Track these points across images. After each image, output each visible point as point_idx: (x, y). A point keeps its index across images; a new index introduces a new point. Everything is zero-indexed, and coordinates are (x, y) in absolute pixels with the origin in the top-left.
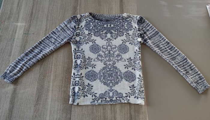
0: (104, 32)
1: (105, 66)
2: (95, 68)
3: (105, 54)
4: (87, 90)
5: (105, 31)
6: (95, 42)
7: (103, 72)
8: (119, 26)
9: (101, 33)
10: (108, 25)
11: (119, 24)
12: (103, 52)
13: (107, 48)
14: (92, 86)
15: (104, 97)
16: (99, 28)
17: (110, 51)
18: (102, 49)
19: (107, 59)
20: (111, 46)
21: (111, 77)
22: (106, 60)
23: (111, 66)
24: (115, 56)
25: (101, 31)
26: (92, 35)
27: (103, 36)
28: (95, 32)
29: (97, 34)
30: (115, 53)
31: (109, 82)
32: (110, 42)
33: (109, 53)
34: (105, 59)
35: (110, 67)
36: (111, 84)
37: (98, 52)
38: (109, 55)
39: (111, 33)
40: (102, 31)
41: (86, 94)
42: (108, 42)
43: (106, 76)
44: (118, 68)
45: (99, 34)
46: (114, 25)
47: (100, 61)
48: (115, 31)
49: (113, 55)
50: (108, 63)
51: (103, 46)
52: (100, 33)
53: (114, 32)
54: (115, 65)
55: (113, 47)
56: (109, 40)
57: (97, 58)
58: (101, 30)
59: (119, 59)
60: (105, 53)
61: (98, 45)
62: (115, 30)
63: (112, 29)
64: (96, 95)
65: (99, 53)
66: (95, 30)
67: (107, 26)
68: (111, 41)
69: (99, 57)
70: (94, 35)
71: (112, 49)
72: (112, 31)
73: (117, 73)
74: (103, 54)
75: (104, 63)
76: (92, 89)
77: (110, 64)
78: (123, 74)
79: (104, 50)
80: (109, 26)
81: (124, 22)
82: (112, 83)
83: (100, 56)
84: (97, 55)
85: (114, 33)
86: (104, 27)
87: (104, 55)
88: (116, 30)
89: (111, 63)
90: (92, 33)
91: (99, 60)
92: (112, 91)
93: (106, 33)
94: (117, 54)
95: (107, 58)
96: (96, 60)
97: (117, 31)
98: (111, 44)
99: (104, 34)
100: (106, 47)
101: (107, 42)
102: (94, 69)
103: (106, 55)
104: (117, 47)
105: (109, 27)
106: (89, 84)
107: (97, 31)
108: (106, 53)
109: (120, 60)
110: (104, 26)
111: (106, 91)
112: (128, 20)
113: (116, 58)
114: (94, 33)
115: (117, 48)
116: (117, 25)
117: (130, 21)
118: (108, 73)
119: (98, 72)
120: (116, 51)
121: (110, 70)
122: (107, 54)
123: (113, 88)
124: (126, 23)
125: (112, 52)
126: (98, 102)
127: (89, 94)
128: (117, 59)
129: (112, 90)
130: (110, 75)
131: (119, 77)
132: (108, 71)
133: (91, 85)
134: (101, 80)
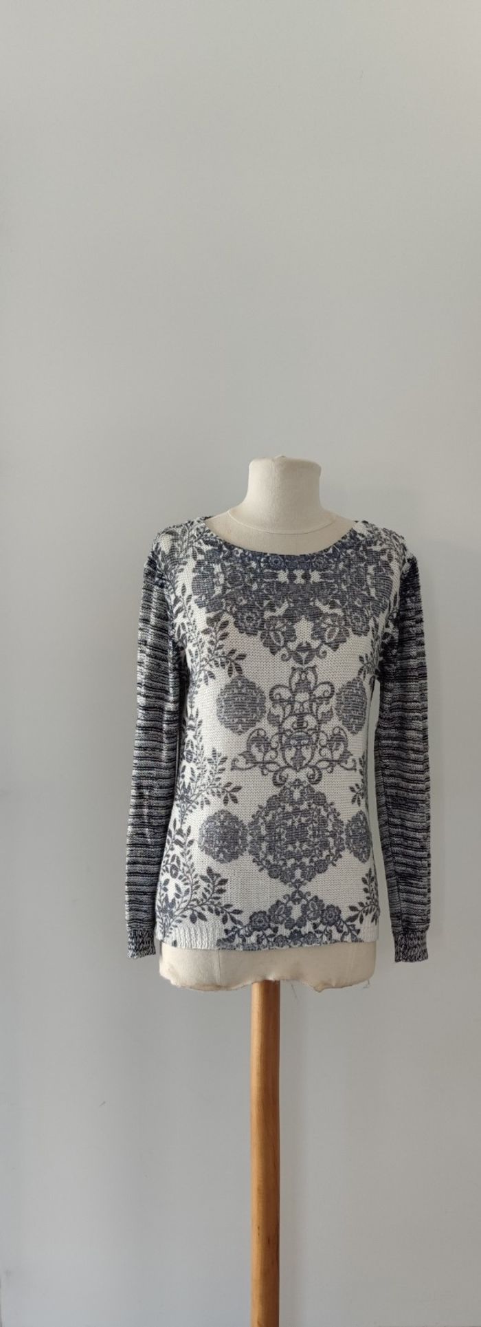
0: (280, 611)
1: (277, 791)
2: (235, 800)
3: (281, 734)
4: (204, 896)
5: (285, 605)
6: (239, 669)
7: (269, 818)
8: (345, 581)
9: (268, 614)
10: (295, 572)
11: (344, 571)
12: (273, 719)
13: (291, 702)
14: (224, 882)
15: (269, 927)
16: (255, 587)
17: (301, 716)
18: (268, 704)
19: (288, 759)
20: (312, 685)
21: (298, 844)
22: (283, 764)
23: (302, 793)
24: (324, 743)
25: (266, 603)
26: (225, 624)
27: (276, 635)
28: (240, 608)
29: (249, 619)
30: (324, 727)
31: (291, 862)
32: (311, 664)
33: (300, 725)
34: (280, 760)
35: (297, 795)
36: (298, 873)
37: (253, 723)
38: (299, 739)
39: (316, 615)
40: (272, 607)
41: (199, 909)
42: (297, 665)
43: (280, 836)
44: (329, 801)
45: (259, 621)
46: (323, 576)
47: (257, 770)
48: (333, 605)
49: (314, 737)
50: (291, 775)
51: (277, 691)
52: (262, 614)
53: (326, 609)
54: (317, 788)
55: (318, 693)
56: (304, 656)
57: (248, 756)
58: (266, 597)
59: (337, 756)
60: (280, 725)
61: (251, 686)
62: (330, 598)
63: (317, 596)
64: (237, 917)
65: (258, 725)
66: (234, 600)
67: (292, 577)
68: (315, 661)
69: (254, 750)
70: (236, 625)
71: (314, 706)
72: (318, 604)
73: (324, 822)
74: (270, 730)
75: (274, 779)
76: (221, 891)
77: (298, 783)
78: (345, 827)
79: (278, 711)
80: (299, 580)
81: (362, 559)
82: (302, 866)
83: (258, 746)
84: (245, 736)
85: (327, 615)
86: (279, 584)
87: (276, 738)
88: (338, 601)
89: (303, 775)
90: (226, 617)
91: (256, 763)
92: (299, 901)
93: (290, 617)
94: (329, 733)
95: (290, 754)
96: (242, 763)
97: (343, 602)
98: (311, 677)
99: (279, 624)
100: (286, 694)
101: (294, 669)
102: (232, 808)
103: (284, 739)
104: (337, 691)
105: (303, 581)
106: (209, 871)
107: (244, 602)
108: (287, 725)
109: (338, 762)
110: (275, 576)
111: (278, 902)
112: (377, 553)
113: (326, 752)
114: (235, 615)
115: (333, 701)
116: (334, 576)
117: (384, 558)
118: (289, 823)
119: (247, 819)
120: (327, 716)
121: (296, 812)
122: (288, 733)
123: (303, 889)
124: (371, 569)
125: (311, 721)
126: (244, 940)
127: (210, 910)
128: (329, 756)
129: (303, 896)
130: (297, 834)
131: (331, 840)
132: (287, 816)
133: (218, 875)
134: (257, 855)
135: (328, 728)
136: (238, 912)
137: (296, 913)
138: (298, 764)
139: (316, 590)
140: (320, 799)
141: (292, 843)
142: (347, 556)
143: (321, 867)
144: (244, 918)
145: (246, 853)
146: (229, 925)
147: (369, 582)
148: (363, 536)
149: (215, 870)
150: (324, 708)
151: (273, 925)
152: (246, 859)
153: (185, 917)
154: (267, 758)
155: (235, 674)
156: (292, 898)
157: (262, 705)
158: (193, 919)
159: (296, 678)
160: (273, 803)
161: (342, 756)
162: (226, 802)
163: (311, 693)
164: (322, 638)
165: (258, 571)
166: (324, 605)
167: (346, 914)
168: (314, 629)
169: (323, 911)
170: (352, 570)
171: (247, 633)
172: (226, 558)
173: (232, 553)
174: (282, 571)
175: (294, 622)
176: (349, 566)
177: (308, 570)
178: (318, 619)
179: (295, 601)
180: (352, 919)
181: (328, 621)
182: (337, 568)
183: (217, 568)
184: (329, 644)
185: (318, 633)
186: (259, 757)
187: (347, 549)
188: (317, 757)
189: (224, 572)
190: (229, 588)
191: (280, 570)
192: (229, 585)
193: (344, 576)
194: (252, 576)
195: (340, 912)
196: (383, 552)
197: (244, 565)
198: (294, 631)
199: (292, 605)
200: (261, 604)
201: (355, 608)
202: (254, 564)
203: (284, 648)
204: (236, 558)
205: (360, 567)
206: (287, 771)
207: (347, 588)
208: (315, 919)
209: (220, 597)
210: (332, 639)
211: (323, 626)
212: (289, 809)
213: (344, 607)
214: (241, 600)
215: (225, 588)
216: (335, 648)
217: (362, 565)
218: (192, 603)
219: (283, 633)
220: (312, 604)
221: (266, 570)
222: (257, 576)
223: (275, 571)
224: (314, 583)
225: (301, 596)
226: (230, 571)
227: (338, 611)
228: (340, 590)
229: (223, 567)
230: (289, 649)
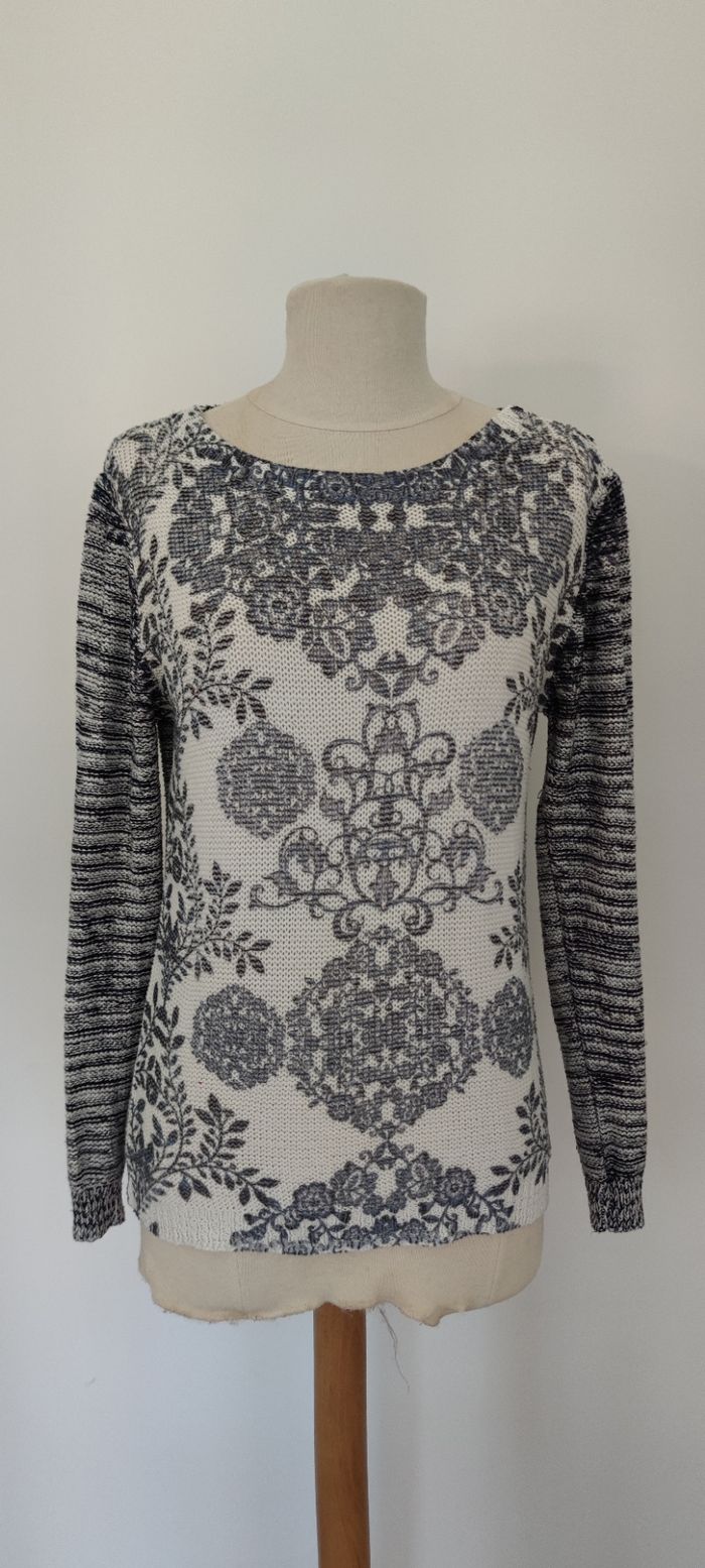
135: (445, 824)
136: (270, 1183)
137: (386, 1184)
138: (384, 898)
139: (419, 544)
140: (430, 964)
141: (375, 1051)
142: (481, 475)
143: (434, 1096)
144: (283, 1195)
145: (283, 1072)
146: (254, 1206)
147: (526, 524)
148: (513, 434)
149: (224, 1103)
150: (434, 785)
151: (339, 1208)
152: (283, 1082)
153: (170, 1185)
154: (321, 885)
155: (251, 717)
156: (376, 1158)
157: (307, 780)
158: (185, 1192)
159: (376, 727)
160: (335, 973)
161: (473, 878)
162: (241, 970)
163: (407, 756)
164: (428, 642)
165: (299, 506)
166: (434, 573)
167: (485, 1182)
168: (412, 624)
169: (439, 1180)
170: (492, 503)
171: (273, 636)
172: (236, 483)
173: (248, 471)
174: (347, 505)
175: (370, 612)
176: (484, 494)
177: (401, 502)
178: (420, 604)
179: (374, 568)
180: (498, 1190)
181: (442, 607)
182: (459, 497)
183: (218, 503)
184: (444, 656)
185: (420, 633)
186: (305, 882)
187: (481, 459)
188: (422, 881)
189: (230, 510)
190: (238, 543)
191: (343, 503)
192: (238, 537)
193: (475, 515)
194: (286, 516)
195: (473, 1179)
196: (554, 465)
197: (272, 495)
198: (370, 628)
199: (367, 575)
200: (304, 574)
201: (496, 580)
202: (290, 494)
203: (352, 665)
204: (257, 480)
205: (507, 496)
206: (362, 910)
207: (482, 538)
208: (423, 1195)
209: (220, 561)
210: (450, 646)
211: (431, 617)
212: (368, 984)
213: (475, 577)
214: (263, 567)
215: (230, 543)
216: (456, 664)
217: (512, 491)
218: (167, 574)
219: (348, 633)
220: (407, 572)
221: (316, 505)
222: (296, 516)
223: (332, 507)
224: (413, 529)
225: (386, 556)
226: (242, 507)
227: (463, 588)
228: (466, 542)
229: (231, 501)
230: (361, 666)
